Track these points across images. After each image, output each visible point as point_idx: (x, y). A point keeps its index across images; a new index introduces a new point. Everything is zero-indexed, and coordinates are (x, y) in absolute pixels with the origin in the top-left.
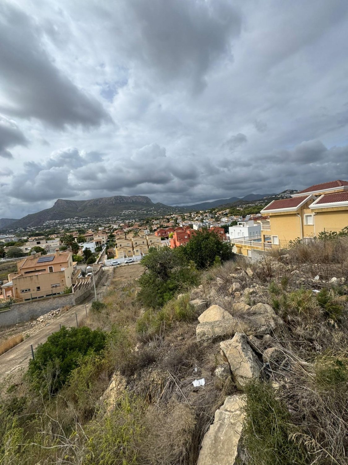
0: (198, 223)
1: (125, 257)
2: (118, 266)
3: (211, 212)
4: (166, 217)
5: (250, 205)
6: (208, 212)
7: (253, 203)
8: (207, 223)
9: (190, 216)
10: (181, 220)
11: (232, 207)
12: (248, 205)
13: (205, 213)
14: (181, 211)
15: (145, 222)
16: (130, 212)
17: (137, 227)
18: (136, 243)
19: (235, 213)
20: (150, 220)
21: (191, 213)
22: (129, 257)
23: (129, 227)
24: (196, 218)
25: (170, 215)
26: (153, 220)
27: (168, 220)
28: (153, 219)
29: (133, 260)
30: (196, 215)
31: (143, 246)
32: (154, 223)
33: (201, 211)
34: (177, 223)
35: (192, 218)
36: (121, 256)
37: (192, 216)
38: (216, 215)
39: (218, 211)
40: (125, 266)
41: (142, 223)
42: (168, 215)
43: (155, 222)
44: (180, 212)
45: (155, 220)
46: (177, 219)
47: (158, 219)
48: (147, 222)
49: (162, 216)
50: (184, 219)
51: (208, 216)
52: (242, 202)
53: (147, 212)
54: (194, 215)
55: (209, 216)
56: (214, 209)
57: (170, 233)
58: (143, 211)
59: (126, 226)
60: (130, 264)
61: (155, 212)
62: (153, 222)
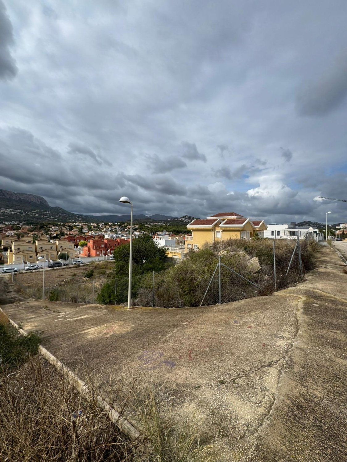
0: (111, 234)
1: (26, 263)
2: (16, 273)
3: (120, 226)
4: (68, 224)
5: (157, 223)
6: (117, 225)
7: (159, 223)
8: (120, 234)
9: (98, 226)
10: (87, 230)
11: (140, 223)
12: (154, 223)
13: (115, 225)
14: (87, 220)
15: (38, 227)
16: (13, 211)
17: (26, 231)
18: (41, 248)
19: (144, 229)
20: (46, 224)
21: (98, 223)
22: (31, 263)
23: (14, 230)
24: (105, 229)
25: (74, 223)
26: (50, 226)
27: (71, 228)
28: (50, 224)
29: (37, 267)
30: (104, 226)
31: (51, 251)
32: (51, 229)
33: (110, 223)
34: (82, 233)
35: (100, 229)
36: (19, 262)
37: (100, 226)
38: (125, 228)
39: (127, 225)
40: (26, 273)
41: (34, 227)
42: (70, 223)
43: (53, 228)
44: (84, 221)
45: (54, 226)
46: (82, 228)
47: (57, 225)
48: (42, 227)
49: (63, 222)
50: (90, 229)
51: (117, 228)
52: (150, 220)
53: (40, 215)
54: (102, 226)
55: (119, 229)
56: (124, 223)
57: (80, 241)
58: (34, 214)
59: (8, 229)
60: (34, 271)
61: (51, 217)
62: (50, 227)
